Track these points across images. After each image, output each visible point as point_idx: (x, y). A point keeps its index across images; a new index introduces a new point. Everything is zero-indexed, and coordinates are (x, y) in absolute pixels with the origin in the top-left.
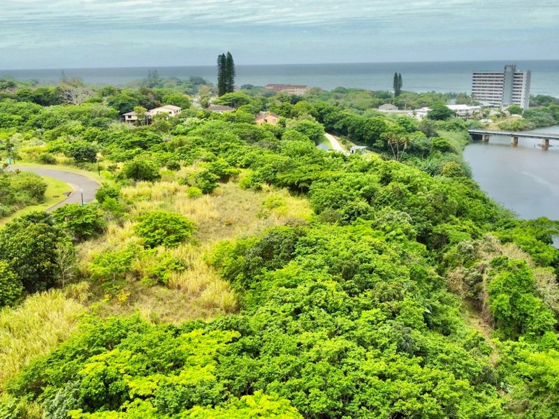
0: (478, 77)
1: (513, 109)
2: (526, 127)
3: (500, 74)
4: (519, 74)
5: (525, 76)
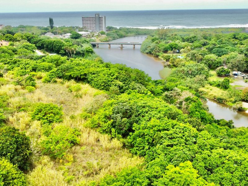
0: (84, 19)
1: (102, 32)
2: (109, 40)
3: (93, 18)
4: (101, 18)
5: (103, 18)
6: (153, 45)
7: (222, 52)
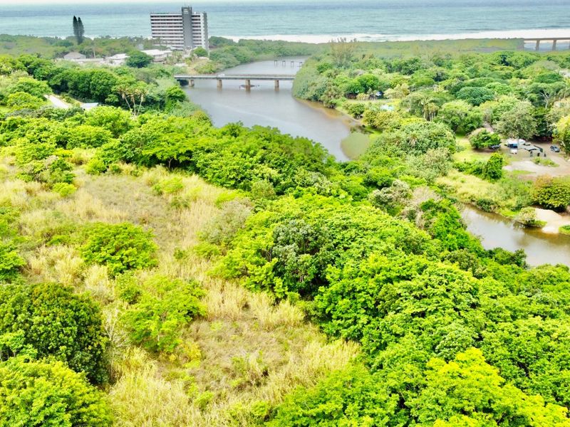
0: (156, 20)
1: (200, 51)
2: (218, 69)
3: (177, 16)
4: (196, 16)
5: (202, 18)
6: (322, 80)
7: (482, 96)
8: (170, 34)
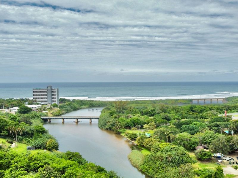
0: (35, 91)
1: (55, 105)
2: (62, 113)
3: (45, 90)
4: (54, 90)
5: (56, 91)
7: (194, 129)
8: (41, 97)
